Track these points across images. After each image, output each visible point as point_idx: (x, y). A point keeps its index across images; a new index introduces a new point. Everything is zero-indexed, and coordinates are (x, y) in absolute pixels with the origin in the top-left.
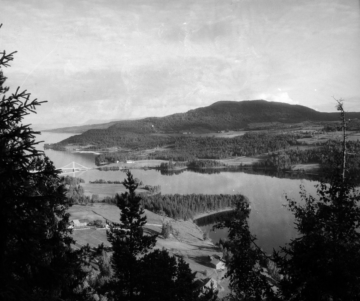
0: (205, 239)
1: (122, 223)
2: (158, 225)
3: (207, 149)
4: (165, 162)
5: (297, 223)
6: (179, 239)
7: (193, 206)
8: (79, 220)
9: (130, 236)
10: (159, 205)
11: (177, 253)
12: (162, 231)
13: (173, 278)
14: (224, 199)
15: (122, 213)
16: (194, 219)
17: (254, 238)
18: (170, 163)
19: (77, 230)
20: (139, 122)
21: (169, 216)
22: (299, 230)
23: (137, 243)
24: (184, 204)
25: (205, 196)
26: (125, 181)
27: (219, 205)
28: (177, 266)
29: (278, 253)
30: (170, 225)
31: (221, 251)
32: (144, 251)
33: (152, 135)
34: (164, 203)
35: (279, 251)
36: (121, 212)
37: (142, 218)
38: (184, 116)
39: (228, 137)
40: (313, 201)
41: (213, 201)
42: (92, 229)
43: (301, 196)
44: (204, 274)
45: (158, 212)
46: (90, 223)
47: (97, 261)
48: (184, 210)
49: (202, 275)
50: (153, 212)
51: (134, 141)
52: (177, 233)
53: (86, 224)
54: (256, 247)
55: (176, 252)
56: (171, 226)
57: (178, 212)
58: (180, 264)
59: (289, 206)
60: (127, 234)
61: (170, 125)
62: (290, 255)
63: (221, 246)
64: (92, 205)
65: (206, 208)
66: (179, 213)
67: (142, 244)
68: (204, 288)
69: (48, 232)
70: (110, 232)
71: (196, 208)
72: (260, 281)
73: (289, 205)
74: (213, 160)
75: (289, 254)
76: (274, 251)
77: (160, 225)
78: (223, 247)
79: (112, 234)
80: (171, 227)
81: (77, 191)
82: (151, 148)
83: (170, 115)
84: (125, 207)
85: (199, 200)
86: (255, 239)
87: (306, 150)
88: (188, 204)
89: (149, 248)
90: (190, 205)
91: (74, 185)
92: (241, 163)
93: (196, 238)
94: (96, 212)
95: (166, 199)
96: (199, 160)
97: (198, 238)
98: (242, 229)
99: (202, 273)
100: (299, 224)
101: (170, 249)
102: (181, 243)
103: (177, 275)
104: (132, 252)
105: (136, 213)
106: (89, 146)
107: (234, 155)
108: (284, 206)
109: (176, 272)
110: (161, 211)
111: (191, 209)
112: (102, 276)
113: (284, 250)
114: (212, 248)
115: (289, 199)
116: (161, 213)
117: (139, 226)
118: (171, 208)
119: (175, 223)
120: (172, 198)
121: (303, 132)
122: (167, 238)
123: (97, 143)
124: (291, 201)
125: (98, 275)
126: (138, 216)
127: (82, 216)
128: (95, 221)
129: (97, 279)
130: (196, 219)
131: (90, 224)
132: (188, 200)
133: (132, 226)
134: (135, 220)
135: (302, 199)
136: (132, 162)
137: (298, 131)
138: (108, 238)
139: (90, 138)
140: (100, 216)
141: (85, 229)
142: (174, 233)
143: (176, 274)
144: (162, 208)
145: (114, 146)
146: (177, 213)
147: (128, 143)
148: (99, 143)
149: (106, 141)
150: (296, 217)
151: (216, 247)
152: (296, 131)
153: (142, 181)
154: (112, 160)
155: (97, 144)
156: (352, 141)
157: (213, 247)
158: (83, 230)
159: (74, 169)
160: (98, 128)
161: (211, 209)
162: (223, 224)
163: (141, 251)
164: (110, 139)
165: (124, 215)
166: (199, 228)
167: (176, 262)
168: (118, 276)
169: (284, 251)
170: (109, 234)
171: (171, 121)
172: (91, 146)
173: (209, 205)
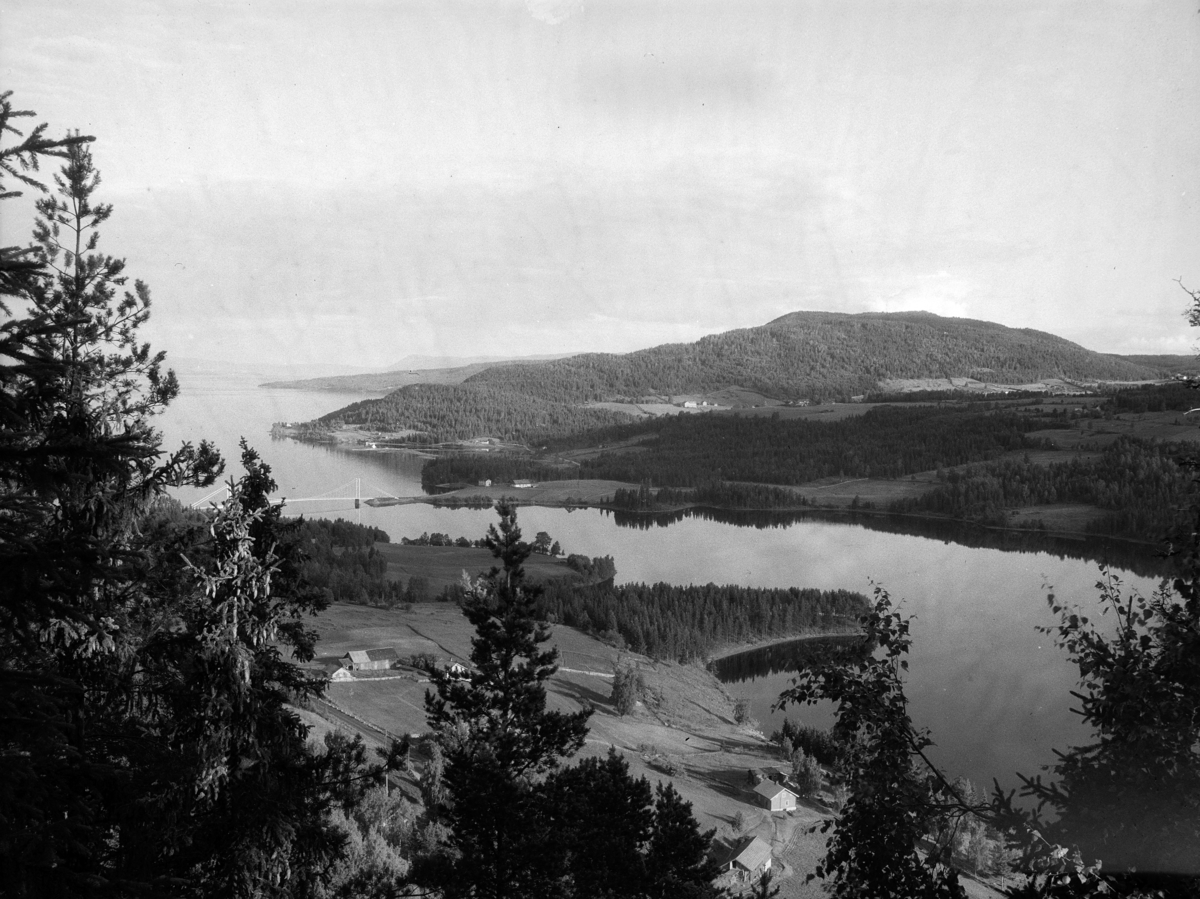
0: (739, 719)
1: (478, 668)
2: (603, 675)
3: (755, 454)
4: (628, 487)
5: (1084, 694)
6: (664, 717)
7: (706, 622)
8: (367, 652)
9: (501, 712)
10: (606, 615)
11: (655, 760)
12: (613, 693)
13: (641, 846)
14: (800, 602)
15: (477, 637)
16: (709, 660)
17: (923, 738)
18: (642, 491)
19: (362, 682)
20: (554, 366)
21: (635, 649)
22: (1088, 718)
23: (524, 735)
24: (681, 615)
25: (745, 595)
26: (493, 530)
27: (784, 622)
28: (653, 808)
29: (1009, 799)
30: (636, 673)
31: (787, 758)
32: (545, 763)
33: (592, 406)
34: (620, 608)
35: (1013, 791)
36: (477, 632)
37: (544, 656)
38: (688, 352)
39: (817, 419)
40: (1146, 618)
41: (768, 607)
42: (405, 681)
43: (1103, 598)
44: (735, 823)
45: (604, 637)
46: (399, 662)
47: (418, 776)
48: (680, 633)
49: (729, 827)
50: (588, 634)
51: (539, 423)
52: (659, 701)
53: (387, 664)
54: (930, 769)
55: (653, 757)
56: (641, 677)
57: (663, 637)
58: (664, 804)
59: (1059, 632)
60: (493, 707)
61: (645, 377)
62: (1053, 809)
63: (788, 743)
64: (408, 608)
65: (744, 628)
66: (664, 640)
67: (541, 739)
68: (734, 866)
69: (211, 695)
70: (438, 698)
71: (715, 628)
72: (940, 891)
73: (1061, 628)
74: (771, 486)
75: (1052, 804)
76: (997, 788)
77: (609, 676)
78: (793, 745)
79: (443, 704)
80: (640, 683)
81: (364, 566)
82: (590, 446)
83: (647, 348)
84: (489, 618)
85: (725, 605)
86: (928, 742)
87: (1051, 465)
88: (694, 615)
89: (562, 753)
90: (698, 616)
91: (357, 548)
92: (854, 496)
93: (714, 717)
94: (420, 631)
95: (627, 599)
96: (728, 483)
97: (720, 718)
98: (883, 705)
99: (729, 822)
100: (1089, 697)
101: (634, 747)
102: (669, 729)
103: (652, 839)
104: (505, 766)
105: (523, 637)
106: (405, 433)
107: (834, 473)
108: (1043, 630)
109: (651, 830)
110: (612, 632)
111: (701, 628)
112: (431, 823)
113: (1033, 786)
114: (760, 746)
115: (1063, 605)
116: (611, 638)
117: (533, 680)
118: (642, 625)
119: (652, 669)
120: (645, 596)
121: (1045, 411)
122: (628, 714)
123: (430, 424)
124: (1068, 614)
125: (417, 817)
126: (529, 650)
127: (378, 639)
128: (413, 657)
129: (414, 830)
130: (716, 659)
131: (399, 666)
132: (693, 602)
133: (510, 678)
134: (518, 661)
135: (1107, 609)
136: (529, 485)
137: (1028, 407)
138: (429, 718)
139: (407, 409)
140: (430, 642)
141: (383, 679)
142: (650, 698)
143: (651, 836)
144: (615, 624)
145: (480, 435)
146: (657, 641)
147: (519, 427)
148: (434, 426)
149: (456, 420)
150: (1084, 673)
151: (771, 743)
152: (1023, 409)
153: (557, 543)
154: (473, 475)
155: (429, 428)
156: (1190, 443)
157: (763, 744)
158: (379, 682)
159: (357, 501)
160: (432, 380)
161: (760, 631)
162: (817, 688)
163: (536, 764)
164: (468, 414)
165: (484, 642)
166: (723, 686)
167: (651, 796)
168: (458, 842)
169: (1033, 793)
170: (434, 701)
171: (649, 366)
172: (412, 432)
173: (756, 620)
